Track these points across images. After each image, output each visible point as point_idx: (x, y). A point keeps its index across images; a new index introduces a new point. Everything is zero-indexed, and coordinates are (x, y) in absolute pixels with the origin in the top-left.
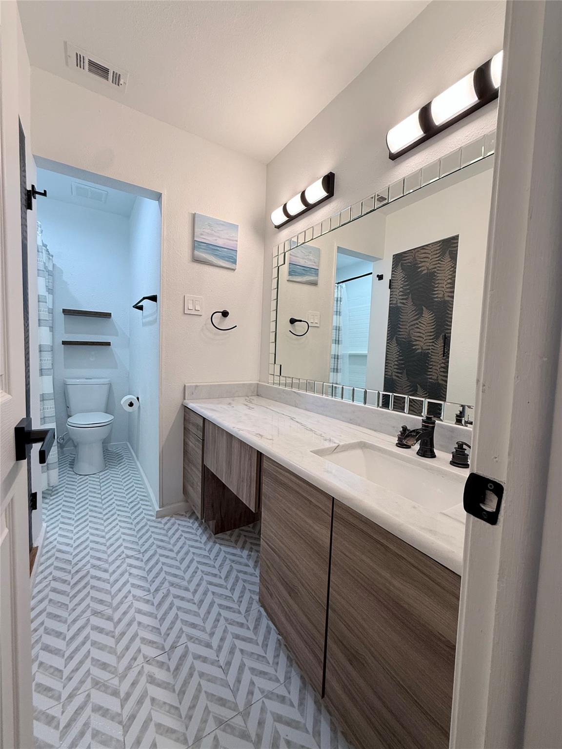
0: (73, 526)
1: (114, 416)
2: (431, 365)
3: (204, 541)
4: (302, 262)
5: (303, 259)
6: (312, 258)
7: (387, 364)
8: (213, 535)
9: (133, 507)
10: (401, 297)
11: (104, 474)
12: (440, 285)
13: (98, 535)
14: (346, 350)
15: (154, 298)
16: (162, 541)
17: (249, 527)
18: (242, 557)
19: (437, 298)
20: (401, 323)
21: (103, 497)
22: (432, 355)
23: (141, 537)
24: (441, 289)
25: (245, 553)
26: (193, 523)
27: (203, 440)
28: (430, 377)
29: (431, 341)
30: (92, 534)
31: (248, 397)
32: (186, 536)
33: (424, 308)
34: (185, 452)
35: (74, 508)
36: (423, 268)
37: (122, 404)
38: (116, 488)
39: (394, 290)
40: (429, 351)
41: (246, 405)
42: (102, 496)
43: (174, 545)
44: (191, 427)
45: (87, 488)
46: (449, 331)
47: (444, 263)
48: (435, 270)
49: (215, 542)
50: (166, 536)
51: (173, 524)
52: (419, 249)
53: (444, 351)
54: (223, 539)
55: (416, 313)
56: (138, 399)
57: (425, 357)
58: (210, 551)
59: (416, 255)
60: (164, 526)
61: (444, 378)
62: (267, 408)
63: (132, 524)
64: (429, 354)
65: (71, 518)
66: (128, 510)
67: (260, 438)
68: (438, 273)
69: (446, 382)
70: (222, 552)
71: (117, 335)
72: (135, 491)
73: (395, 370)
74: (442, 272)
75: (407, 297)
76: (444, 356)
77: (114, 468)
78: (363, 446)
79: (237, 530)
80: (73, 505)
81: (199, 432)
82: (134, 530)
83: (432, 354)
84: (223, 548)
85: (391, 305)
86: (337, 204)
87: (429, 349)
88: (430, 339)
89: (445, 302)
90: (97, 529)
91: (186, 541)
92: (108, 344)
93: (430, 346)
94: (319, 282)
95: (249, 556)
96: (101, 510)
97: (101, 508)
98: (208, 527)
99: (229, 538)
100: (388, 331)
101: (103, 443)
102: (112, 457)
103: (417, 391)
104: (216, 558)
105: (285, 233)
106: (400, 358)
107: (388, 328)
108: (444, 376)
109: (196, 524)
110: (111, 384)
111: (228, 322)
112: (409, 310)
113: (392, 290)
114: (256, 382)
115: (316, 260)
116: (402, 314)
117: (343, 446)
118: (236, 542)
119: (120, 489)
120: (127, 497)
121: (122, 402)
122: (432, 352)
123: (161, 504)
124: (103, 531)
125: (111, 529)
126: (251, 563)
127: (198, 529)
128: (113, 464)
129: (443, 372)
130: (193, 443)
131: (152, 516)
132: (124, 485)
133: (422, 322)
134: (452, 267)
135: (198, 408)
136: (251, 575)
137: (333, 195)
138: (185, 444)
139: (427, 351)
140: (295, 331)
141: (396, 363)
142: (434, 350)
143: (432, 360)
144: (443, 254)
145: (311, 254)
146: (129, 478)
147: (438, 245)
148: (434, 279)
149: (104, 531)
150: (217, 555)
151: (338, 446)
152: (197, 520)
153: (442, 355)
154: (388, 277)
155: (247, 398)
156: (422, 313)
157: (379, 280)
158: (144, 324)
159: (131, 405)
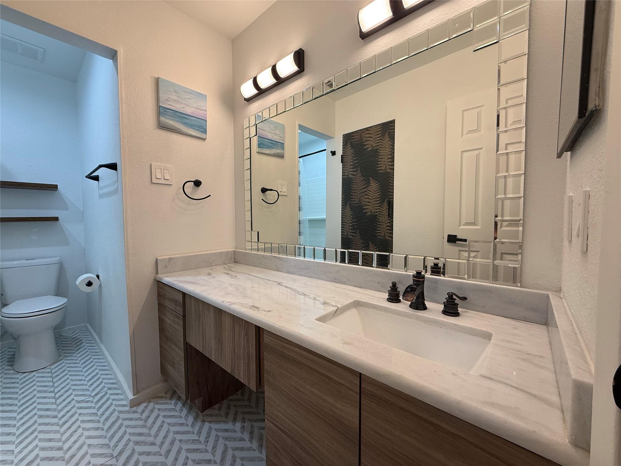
0: (14, 443)
1: (67, 298)
2: (379, 225)
3: (191, 423)
4: (270, 136)
5: (271, 133)
6: (278, 133)
7: (343, 226)
8: (200, 413)
9: (98, 401)
10: (351, 170)
11: (57, 366)
12: (383, 160)
13: (51, 449)
14: (305, 216)
15: (113, 167)
16: (140, 434)
17: (238, 395)
18: (235, 431)
19: (380, 170)
20: (353, 191)
21: (57, 396)
22: (379, 217)
23: (112, 437)
24: (383, 163)
25: (238, 425)
26: (176, 404)
27: (184, 316)
28: (379, 234)
29: (378, 205)
30: (43, 449)
31: (226, 264)
32: (169, 422)
33: (371, 178)
34: (162, 330)
35: (15, 418)
36: (368, 146)
37: (77, 284)
38: (76, 380)
39: (345, 164)
40: (377, 214)
41: (227, 274)
42: (55, 395)
43: (156, 436)
44: (167, 303)
45: (34, 388)
46: (392, 197)
47: (385, 142)
48: (378, 147)
49: (203, 421)
50: (145, 426)
51: (152, 411)
52: (364, 130)
53: (389, 213)
54: (211, 415)
55: (365, 183)
56: (98, 277)
57: (374, 219)
58: (199, 433)
59: (362, 135)
60: (141, 415)
61: (390, 235)
62: (250, 275)
63: (99, 421)
64: (377, 216)
65: (11, 433)
66: (93, 405)
67: (257, 311)
68: (380, 150)
69: (392, 238)
70: (213, 430)
71: (67, 209)
72: (100, 380)
73: (350, 231)
74: (384, 149)
75: (356, 169)
76: (389, 217)
77: (72, 356)
78: (357, 304)
79: (225, 401)
80: (14, 415)
81: (178, 308)
82: (103, 429)
83: (379, 215)
84: (214, 426)
85: (344, 177)
86: (308, 79)
87: (377, 212)
88: (377, 204)
89: (387, 173)
90: (50, 440)
91: (170, 427)
92: (56, 219)
93: (377, 209)
94: (286, 155)
95: (243, 427)
96: (55, 413)
97: (55, 410)
98: (193, 405)
99: (218, 412)
100: (342, 198)
101: (54, 330)
102: (68, 344)
103: (368, 246)
104: (207, 440)
105: (256, 106)
106: (353, 220)
107: (342, 196)
108: (390, 233)
109: (180, 405)
110: (61, 262)
111: (201, 192)
112: (359, 181)
113: (343, 164)
114: (233, 249)
115: (282, 135)
116: (353, 184)
117: (341, 308)
118: (227, 415)
119: (81, 380)
120: (91, 389)
121: (78, 282)
122: (379, 214)
123: (136, 390)
124: (59, 440)
125: (71, 435)
126: (246, 436)
127: (182, 410)
128: (70, 351)
129: (389, 230)
130: (170, 320)
131: (124, 406)
132: (85, 375)
133: (369, 189)
134: (391, 145)
135: (175, 282)
136: (249, 449)
137: (304, 71)
138: (161, 321)
139: (375, 213)
140: (266, 198)
141: (350, 224)
142: (381, 212)
143: (379, 220)
144: (383, 135)
145: (277, 130)
146: (91, 365)
147: (379, 127)
148: (378, 155)
149: (61, 441)
150: (208, 436)
151: (338, 309)
152: (179, 400)
153: (387, 217)
154: (339, 153)
155: (225, 266)
156: (370, 183)
157: (332, 155)
158: (101, 196)
159: (89, 284)
